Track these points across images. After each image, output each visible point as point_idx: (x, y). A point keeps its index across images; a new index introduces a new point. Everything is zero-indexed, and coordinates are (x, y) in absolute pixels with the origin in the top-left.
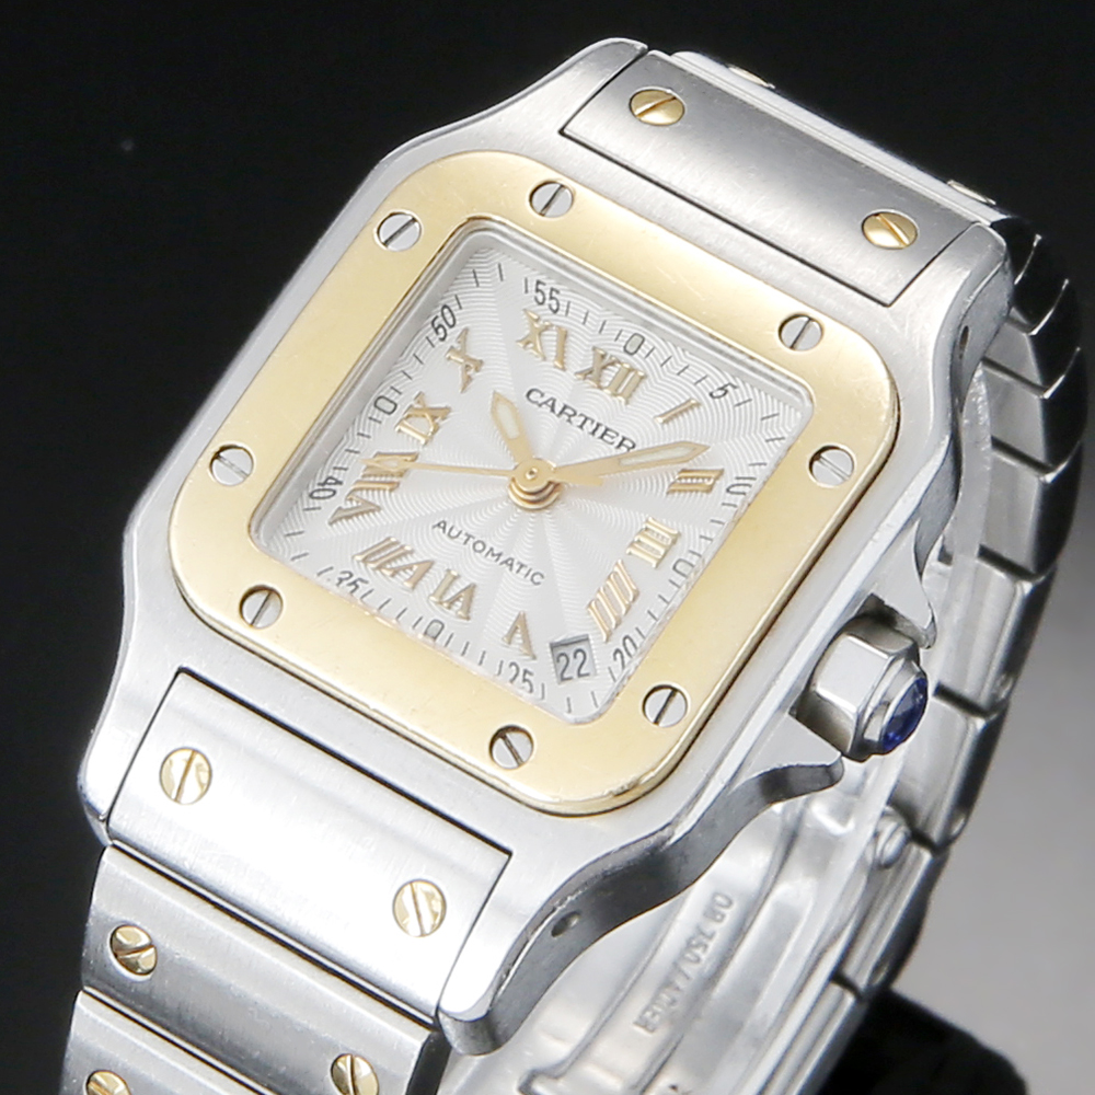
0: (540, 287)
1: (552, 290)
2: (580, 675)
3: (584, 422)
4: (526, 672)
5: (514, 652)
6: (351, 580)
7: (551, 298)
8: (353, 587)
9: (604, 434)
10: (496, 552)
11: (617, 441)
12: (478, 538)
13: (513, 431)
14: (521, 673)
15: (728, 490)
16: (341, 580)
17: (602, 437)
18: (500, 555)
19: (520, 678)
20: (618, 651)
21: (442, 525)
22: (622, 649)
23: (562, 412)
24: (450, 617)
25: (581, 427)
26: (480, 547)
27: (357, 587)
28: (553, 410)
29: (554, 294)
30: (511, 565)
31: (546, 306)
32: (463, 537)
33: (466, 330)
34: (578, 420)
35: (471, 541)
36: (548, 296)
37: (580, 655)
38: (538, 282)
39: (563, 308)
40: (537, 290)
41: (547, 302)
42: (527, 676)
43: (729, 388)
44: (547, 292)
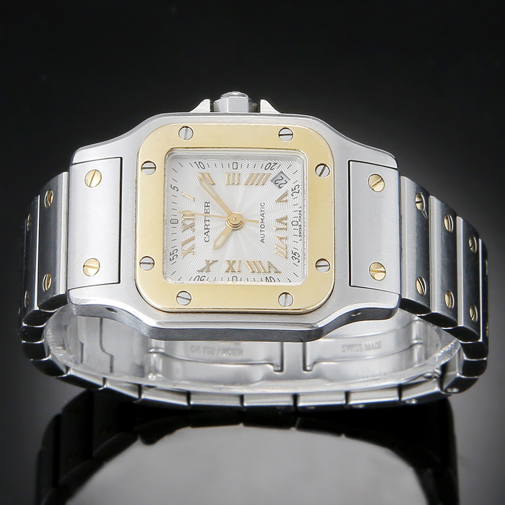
0: (172, 259)
1: (170, 255)
2: (283, 178)
3: (207, 221)
4: (292, 190)
5: (289, 197)
6: (294, 256)
7: (173, 253)
8: (296, 254)
9: (207, 213)
10: (261, 221)
11: (207, 208)
12: (260, 229)
13: (223, 237)
14: (293, 192)
15: (204, 168)
16: (296, 259)
17: (209, 213)
18: (262, 219)
19: (295, 191)
20: (271, 169)
21: (262, 241)
22: (269, 169)
23: (207, 229)
24: (289, 222)
25: (209, 221)
26: (263, 226)
27: (295, 253)
28: (209, 231)
29: (172, 253)
30: (263, 214)
31: (177, 254)
32: (262, 233)
33: (198, 271)
34: (207, 223)
35: (262, 230)
36: (174, 255)
37: (276, 182)
38: (171, 260)
39: (175, 248)
40: (173, 259)
41: (175, 254)
42: (293, 189)
43: (172, 187)
44: (172, 256)
